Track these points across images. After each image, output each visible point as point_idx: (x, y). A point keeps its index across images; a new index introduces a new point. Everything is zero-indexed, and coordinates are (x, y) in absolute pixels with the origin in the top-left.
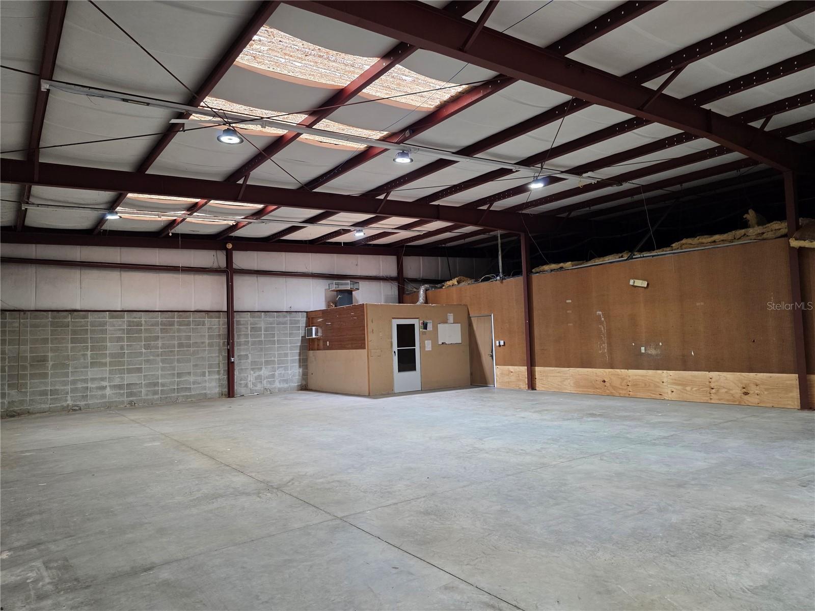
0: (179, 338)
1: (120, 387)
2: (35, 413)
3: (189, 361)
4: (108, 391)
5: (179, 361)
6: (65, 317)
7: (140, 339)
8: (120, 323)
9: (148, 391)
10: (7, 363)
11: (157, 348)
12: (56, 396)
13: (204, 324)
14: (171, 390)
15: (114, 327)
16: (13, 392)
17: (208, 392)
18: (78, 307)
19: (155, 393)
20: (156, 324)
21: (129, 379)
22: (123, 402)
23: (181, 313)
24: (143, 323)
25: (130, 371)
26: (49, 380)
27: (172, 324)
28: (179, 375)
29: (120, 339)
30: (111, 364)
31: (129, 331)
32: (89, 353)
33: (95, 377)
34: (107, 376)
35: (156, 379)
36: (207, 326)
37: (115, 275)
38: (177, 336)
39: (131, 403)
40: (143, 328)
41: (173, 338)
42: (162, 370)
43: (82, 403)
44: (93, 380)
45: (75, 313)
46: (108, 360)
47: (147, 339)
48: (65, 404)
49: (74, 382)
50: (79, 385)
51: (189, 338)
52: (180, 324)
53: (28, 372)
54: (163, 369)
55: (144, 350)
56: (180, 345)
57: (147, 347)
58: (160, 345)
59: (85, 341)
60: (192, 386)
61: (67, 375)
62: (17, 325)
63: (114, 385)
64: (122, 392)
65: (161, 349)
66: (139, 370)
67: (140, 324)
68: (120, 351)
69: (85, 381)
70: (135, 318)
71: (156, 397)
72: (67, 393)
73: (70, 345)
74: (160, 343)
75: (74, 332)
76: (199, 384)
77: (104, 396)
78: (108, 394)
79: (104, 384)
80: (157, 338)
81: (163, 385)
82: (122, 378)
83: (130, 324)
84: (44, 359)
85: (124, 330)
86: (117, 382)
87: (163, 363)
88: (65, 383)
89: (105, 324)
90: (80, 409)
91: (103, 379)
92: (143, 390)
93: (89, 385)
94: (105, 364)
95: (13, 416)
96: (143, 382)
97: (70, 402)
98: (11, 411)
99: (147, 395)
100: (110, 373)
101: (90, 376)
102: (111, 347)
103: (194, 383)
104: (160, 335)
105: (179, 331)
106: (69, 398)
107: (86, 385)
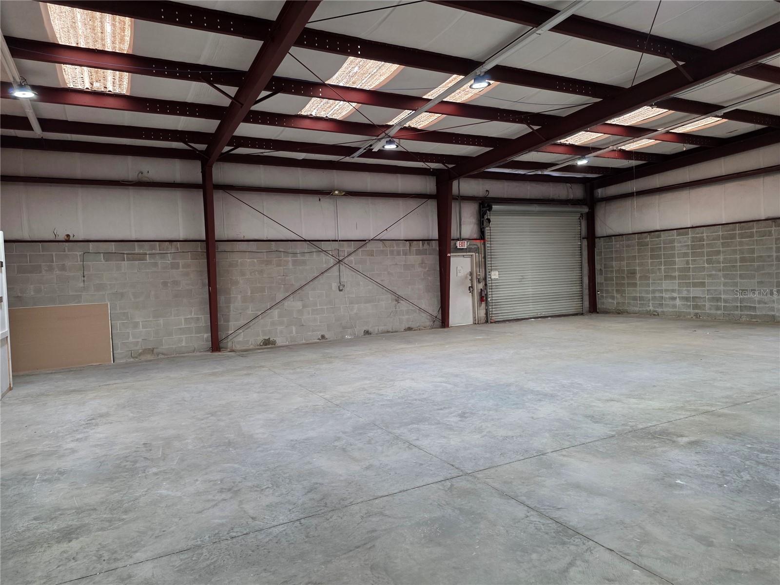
0: (742, 252)
1: (687, 299)
2: (630, 313)
3: (753, 277)
4: (678, 302)
5: (741, 277)
6: (646, 238)
7: (701, 254)
8: (686, 239)
9: (711, 305)
10: (614, 275)
11: (719, 262)
12: (642, 302)
13: (770, 234)
14: (734, 307)
15: (681, 243)
16: (618, 296)
17: (777, 314)
18: (658, 228)
19: (718, 308)
20: (717, 238)
21: (695, 292)
22: (689, 314)
24: (705, 238)
25: (695, 285)
26: (638, 289)
27: (733, 237)
29: (685, 255)
30: (680, 278)
31: (693, 247)
32: (663, 267)
33: (668, 288)
34: (677, 288)
35: (718, 295)
36: (774, 237)
37: (684, 194)
38: (740, 250)
39: (696, 315)
40: (705, 243)
41: (735, 252)
42: (724, 286)
43: (659, 310)
44: (667, 290)
45: (652, 233)
46: (677, 274)
47: (709, 254)
48: (648, 309)
49: (654, 291)
50: (657, 295)
51: (752, 251)
52: (742, 236)
53: (626, 282)
54: (725, 284)
55: (706, 265)
56: (743, 260)
57: (709, 262)
58: (721, 260)
59: (659, 257)
60: (757, 306)
61: (648, 285)
62: (618, 246)
63: (683, 297)
64: (689, 303)
65: (723, 264)
66: (703, 284)
67: (701, 239)
68: (686, 266)
69: (661, 291)
70: (697, 234)
71: (719, 312)
72: (649, 300)
73: (650, 261)
74: (721, 257)
75: (652, 250)
76: (766, 303)
77: (674, 306)
78: (678, 304)
79: (675, 295)
80: (718, 253)
81: (726, 301)
82: (688, 291)
83: (694, 239)
84: (634, 273)
85: (689, 245)
86: (684, 294)
87: (725, 279)
88: (647, 292)
89: (673, 241)
90: (658, 315)
91: (673, 291)
92: (707, 304)
93: (664, 295)
94: (674, 278)
95: (619, 313)
96: (707, 297)
97: (651, 308)
98: (618, 310)
99: (710, 309)
100: (679, 286)
101: (664, 287)
102: (679, 262)
103: (760, 302)
104: (721, 249)
105: (741, 244)
106: (651, 304)
107: (661, 295)
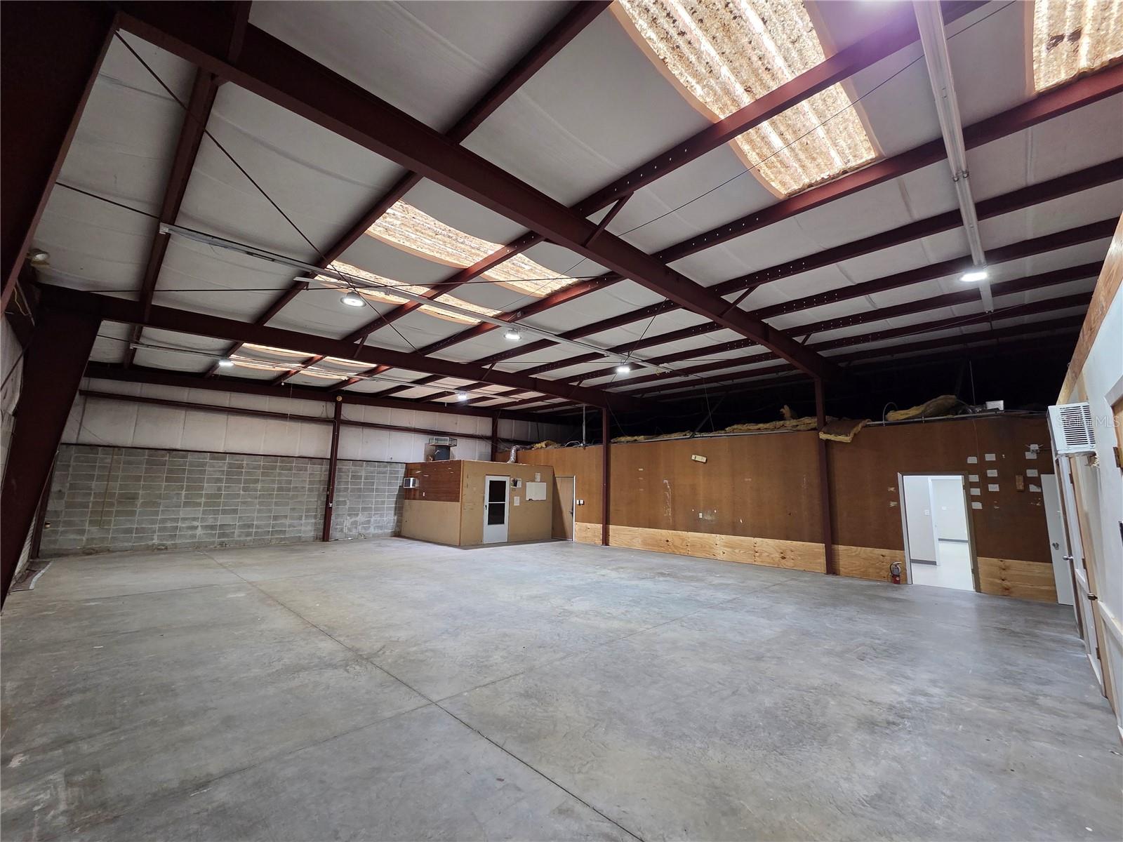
0: (280, 482)
1: (212, 527)
2: (113, 552)
3: (287, 504)
4: (199, 532)
5: (276, 504)
6: (163, 456)
7: (239, 481)
8: (221, 465)
9: (242, 532)
10: (92, 499)
11: (256, 490)
12: (141, 535)
13: (306, 470)
14: (265, 532)
15: (214, 469)
16: (94, 529)
17: (303, 535)
18: (178, 447)
19: (248, 534)
20: (258, 467)
21: (222, 519)
22: (213, 543)
23: (284, 458)
24: (245, 465)
25: (224, 512)
26: (137, 518)
27: (274, 468)
28: (276, 518)
29: (219, 480)
30: (206, 504)
31: (228, 473)
32: (184, 493)
33: (187, 517)
34: (200, 516)
35: (250, 521)
36: (308, 472)
37: (221, 418)
38: (278, 480)
39: (221, 544)
40: (243, 470)
41: (273, 481)
42: (258, 512)
43: (169, 543)
44: (184, 519)
45: (174, 453)
46: (203, 500)
47: (246, 481)
48: (150, 543)
49: (164, 521)
50: (169, 525)
51: (289, 482)
52: (282, 468)
53: (114, 509)
54: (259, 511)
55: (242, 492)
56: (280, 489)
57: (245, 489)
58: (259, 488)
59: (181, 480)
60: (287, 529)
61: (157, 513)
62: (109, 460)
63: (207, 526)
64: (214, 532)
65: (260, 492)
66: (235, 511)
67: (241, 467)
68: (217, 492)
69: (176, 520)
70: (236, 461)
71: (249, 538)
72: (155, 532)
73: (164, 484)
74: (259, 486)
75: (170, 471)
76: (294, 527)
77: (194, 536)
78: (198, 534)
79: (195, 523)
80: (257, 481)
81: (258, 527)
82: (216, 519)
83: (230, 466)
84: (134, 497)
85: (224, 471)
86: (210, 522)
87: (260, 506)
88: (153, 522)
89: (204, 465)
90: (166, 549)
91: (194, 519)
92: (237, 531)
93: (179, 524)
94: (199, 505)
95: (90, 554)
96: (237, 524)
97: (156, 541)
98: (89, 549)
99: (239, 536)
100: (203, 514)
101: (182, 515)
102: (208, 488)
103: (290, 526)
104: (260, 478)
105: (280, 475)
106: (155, 537)
107: (175, 525)
